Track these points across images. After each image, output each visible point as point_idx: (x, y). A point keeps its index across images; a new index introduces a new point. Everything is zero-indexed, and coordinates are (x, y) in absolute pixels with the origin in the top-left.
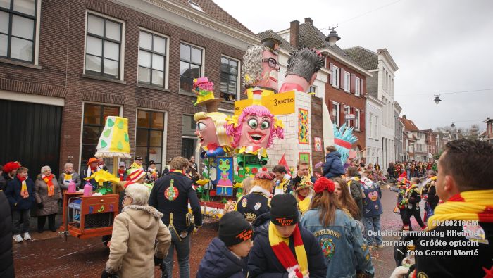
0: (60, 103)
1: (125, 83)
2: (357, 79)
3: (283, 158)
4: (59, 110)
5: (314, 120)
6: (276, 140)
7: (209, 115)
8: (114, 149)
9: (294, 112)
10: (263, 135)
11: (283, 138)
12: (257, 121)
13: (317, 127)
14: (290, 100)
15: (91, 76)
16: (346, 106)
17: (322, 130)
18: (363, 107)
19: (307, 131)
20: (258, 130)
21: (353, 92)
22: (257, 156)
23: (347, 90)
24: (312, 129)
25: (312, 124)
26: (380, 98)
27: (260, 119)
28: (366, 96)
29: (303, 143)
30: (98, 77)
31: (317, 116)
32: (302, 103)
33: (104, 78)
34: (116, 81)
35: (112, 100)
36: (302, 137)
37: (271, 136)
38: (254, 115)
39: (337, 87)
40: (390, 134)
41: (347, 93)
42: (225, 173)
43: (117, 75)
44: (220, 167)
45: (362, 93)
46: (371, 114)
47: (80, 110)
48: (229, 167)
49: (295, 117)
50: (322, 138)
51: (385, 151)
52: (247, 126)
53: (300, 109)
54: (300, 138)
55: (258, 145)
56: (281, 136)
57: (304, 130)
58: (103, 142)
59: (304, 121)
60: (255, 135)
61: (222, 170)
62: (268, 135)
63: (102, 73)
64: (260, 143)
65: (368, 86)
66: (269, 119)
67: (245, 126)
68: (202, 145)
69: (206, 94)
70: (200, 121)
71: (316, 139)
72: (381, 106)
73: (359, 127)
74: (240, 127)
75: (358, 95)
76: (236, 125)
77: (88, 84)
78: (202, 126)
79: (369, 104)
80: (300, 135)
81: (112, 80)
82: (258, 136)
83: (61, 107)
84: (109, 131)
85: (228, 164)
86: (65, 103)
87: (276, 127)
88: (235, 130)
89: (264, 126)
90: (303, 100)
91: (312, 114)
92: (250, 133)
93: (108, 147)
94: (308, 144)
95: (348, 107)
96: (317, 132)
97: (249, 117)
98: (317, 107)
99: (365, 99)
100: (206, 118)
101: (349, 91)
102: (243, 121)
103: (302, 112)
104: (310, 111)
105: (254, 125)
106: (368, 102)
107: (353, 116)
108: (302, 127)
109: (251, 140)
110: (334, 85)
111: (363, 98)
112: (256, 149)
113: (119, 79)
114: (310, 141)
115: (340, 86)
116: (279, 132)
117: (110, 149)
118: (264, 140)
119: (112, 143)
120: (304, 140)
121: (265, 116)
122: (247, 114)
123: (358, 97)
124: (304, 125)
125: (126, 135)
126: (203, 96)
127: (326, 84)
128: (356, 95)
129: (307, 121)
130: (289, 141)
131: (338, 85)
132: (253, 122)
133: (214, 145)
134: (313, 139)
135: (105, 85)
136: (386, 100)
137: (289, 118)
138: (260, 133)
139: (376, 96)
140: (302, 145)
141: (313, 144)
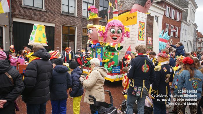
0: (53, 25)
1: (78, 17)
2: (178, 13)
3: (129, 48)
4: (53, 28)
5: (148, 28)
6: (125, 38)
7: (95, 26)
8: (37, 41)
9: (136, 23)
10: (118, 37)
11: (129, 37)
12: (115, 29)
13: (150, 32)
14: (135, 17)
15: (64, 14)
16: (172, 26)
17: (153, 33)
18: (180, 26)
19: (143, 34)
20: (116, 34)
21: (175, 19)
22: (115, 48)
23: (173, 18)
24: (146, 32)
25: (147, 30)
26: (188, 21)
27: (117, 28)
28: (182, 21)
29: (141, 40)
30: (67, 14)
31: (150, 26)
32: (142, 19)
33: (69, 15)
34: (74, 16)
35: (73, 24)
36: (141, 37)
37: (122, 37)
38: (113, 26)
39: (168, 17)
40: (191, 38)
41: (172, 19)
42: (99, 55)
43: (74, 13)
44: (97, 52)
45: (180, 20)
46: (183, 29)
47: (61, 28)
48: (101, 52)
49: (137, 26)
50: (152, 38)
51: (188, 46)
52: (110, 32)
53: (140, 22)
54: (139, 37)
55: (116, 42)
56: (128, 36)
57: (142, 33)
58: (31, 37)
59: (142, 28)
60: (114, 37)
61: (98, 53)
62: (121, 37)
63: (68, 13)
64: (116, 41)
65: (183, 16)
66: (121, 28)
67: (109, 32)
68: (90, 41)
69: (94, 15)
70: (90, 29)
71: (149, 38)
72: (188, 25)
73: (177, 35)
74: (106, 33)
75: (178, 20)
76: (104, 31)
77: (63, 17)
78: (91, 31)
79: (183, 25)
80: (140, 36)
81: (73, 15)
82: (116, 37)
83: (54, 27)
84: (34, 32)
85: (101, 50)
86: (55, 25)
87: (125, 31)
88: (104, 34)
89: (119, 32)
90: (142, 17)
91: (147, 25)
92: (111, 36)
93: (34, 40)
94: (144, 40)
95: (173, 26)
96: (150, 34)
97: (111, 27)
98: (150, 21)
99: (181, 22)
100: (93, 27)
101: (174, 19)
102: (108, 29)
103: (141, 23)
104: (146, 23)
105: (113, 32)
106: (182, 24)
107: (175, 30)
108: (141, 32)
109: (111, 39)
110: (167, 16)
111: (180, 22)
112: (114, 44)
113: (75, 15)
114: (145, 39)
115: (170, 16)
116: (127, 34)
117: (35, 41)
118: (119, 39)
119: (36, 38)
120: (141, 39)
121: (119, 26)
122: (110, 26)
123: (178, 21)
124: (142, 30)
125: (43, 34)
126: (92, 16)
127: (163, 15)
128: (177, 20)
129: (144, 28)
130: (133, 39)
131: (169, 15)
132: (113, 30)
133: (96, 41)
134: (147, 38)
135: (70, 18)
136: (191, 22)
137: (134, 27)
138: (117, 36)
139: (186, 21)
140: (140, 41)
141: (147, 40)
